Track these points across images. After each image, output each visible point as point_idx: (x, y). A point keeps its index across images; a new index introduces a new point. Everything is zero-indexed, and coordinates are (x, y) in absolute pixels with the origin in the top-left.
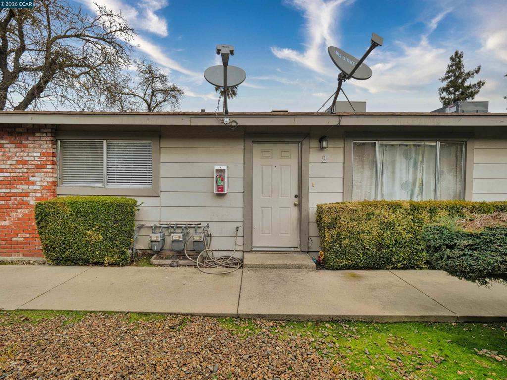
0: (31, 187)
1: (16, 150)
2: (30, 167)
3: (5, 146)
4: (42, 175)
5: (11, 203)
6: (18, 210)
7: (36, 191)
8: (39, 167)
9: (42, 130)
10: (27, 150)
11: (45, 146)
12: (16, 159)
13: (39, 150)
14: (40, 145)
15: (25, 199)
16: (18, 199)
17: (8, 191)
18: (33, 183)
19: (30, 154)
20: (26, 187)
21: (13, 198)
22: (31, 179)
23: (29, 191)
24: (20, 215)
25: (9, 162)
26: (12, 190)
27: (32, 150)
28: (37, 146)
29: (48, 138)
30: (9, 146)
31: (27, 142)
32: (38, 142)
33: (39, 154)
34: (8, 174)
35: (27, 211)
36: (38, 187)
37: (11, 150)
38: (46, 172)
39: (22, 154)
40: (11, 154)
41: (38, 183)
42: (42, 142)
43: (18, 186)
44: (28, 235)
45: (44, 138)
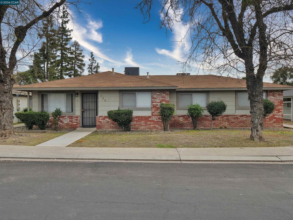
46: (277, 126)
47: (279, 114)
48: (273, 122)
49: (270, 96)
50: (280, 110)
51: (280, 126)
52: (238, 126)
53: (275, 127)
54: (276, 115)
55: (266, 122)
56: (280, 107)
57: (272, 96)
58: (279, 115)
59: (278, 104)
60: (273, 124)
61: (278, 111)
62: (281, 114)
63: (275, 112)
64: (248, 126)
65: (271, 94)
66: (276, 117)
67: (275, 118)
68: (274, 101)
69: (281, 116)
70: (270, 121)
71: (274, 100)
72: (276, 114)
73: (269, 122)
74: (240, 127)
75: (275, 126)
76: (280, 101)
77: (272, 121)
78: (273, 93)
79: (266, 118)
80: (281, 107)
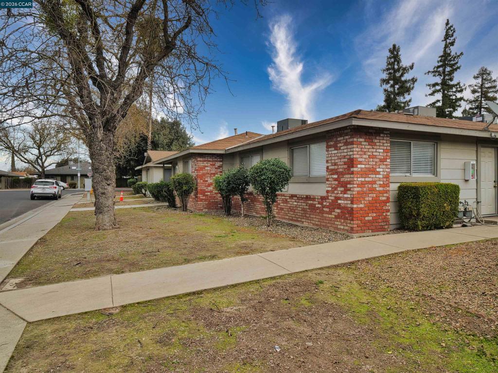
0: (377, 176)
1: (368, 147)
2: (377, 160)
3: (363, 143)
4: (384, 167)
5: (365, 189)
6: (370, 195)
7: (380, 179)
8: (383, 161)
9: (385, 132)
10: (375, 147)
11: (386, 145)
12: (369, 154)
13: (382, 147)
14: (383, 143)
15: (374, 186)
16: (370, 186)
17: (363, 180)
18: (378, 173)
19: (377, 150)
20: (374, 176)
21: (366, 185)
22: (378, 170)
23: (376, 179)
24: (370, 199)
25: (364, 156)
26: (366, 179)
27: (378, 147)
28: (381, 144)
29: (388, 138)
30: (364, 143)
31: (376, 141)
32: (381, 141)
33: (382, 151)
34: (363, 166)
35: (375, 195)
36: (381, 176)
37: (366, 147)
38: (386, 165)
39: (372, 150)
40: (365, 150)
41: (382, 173)
42: (384, 141)
43: (369, 176)
44: (375, 215)
45: (385, 138)
46: (342, 227)
47: (346, 196)
48: (337, 217)
49: (330, 149)
50: (348, 186)
51: (346, 228)
52: (288, 217)
53: (338, 229)
54: (339, 198)
55: (325, 215)
56: (347, 176)
57: (333, 149)
58: (346, 199)
59: (345, 169)
60: (336, 223)
61: (343, 188)
62: (349, 196)
63: (339, 189)
64: (299, 219)
65: (332, 143)
66: (340, 204)
67: (339, 206)
68: (337, 161)
69: (349, 202)
70: (330, 213)
71: (336, 158)
72: (341, 195)
73: (327, 215)
74: (289, 219)
75: (339, 227)
76: (348, 159)
77: (333, 213)
78: (335, 139)
79: (324, 204)
80: (349, 176)
